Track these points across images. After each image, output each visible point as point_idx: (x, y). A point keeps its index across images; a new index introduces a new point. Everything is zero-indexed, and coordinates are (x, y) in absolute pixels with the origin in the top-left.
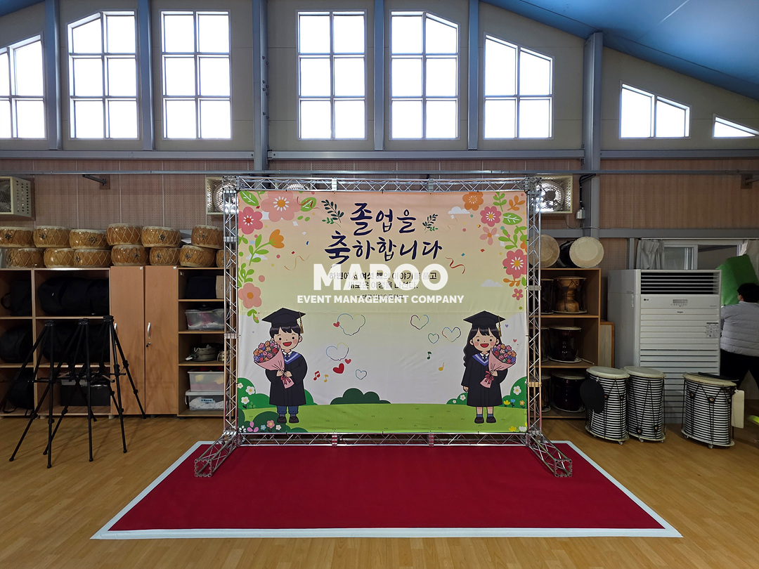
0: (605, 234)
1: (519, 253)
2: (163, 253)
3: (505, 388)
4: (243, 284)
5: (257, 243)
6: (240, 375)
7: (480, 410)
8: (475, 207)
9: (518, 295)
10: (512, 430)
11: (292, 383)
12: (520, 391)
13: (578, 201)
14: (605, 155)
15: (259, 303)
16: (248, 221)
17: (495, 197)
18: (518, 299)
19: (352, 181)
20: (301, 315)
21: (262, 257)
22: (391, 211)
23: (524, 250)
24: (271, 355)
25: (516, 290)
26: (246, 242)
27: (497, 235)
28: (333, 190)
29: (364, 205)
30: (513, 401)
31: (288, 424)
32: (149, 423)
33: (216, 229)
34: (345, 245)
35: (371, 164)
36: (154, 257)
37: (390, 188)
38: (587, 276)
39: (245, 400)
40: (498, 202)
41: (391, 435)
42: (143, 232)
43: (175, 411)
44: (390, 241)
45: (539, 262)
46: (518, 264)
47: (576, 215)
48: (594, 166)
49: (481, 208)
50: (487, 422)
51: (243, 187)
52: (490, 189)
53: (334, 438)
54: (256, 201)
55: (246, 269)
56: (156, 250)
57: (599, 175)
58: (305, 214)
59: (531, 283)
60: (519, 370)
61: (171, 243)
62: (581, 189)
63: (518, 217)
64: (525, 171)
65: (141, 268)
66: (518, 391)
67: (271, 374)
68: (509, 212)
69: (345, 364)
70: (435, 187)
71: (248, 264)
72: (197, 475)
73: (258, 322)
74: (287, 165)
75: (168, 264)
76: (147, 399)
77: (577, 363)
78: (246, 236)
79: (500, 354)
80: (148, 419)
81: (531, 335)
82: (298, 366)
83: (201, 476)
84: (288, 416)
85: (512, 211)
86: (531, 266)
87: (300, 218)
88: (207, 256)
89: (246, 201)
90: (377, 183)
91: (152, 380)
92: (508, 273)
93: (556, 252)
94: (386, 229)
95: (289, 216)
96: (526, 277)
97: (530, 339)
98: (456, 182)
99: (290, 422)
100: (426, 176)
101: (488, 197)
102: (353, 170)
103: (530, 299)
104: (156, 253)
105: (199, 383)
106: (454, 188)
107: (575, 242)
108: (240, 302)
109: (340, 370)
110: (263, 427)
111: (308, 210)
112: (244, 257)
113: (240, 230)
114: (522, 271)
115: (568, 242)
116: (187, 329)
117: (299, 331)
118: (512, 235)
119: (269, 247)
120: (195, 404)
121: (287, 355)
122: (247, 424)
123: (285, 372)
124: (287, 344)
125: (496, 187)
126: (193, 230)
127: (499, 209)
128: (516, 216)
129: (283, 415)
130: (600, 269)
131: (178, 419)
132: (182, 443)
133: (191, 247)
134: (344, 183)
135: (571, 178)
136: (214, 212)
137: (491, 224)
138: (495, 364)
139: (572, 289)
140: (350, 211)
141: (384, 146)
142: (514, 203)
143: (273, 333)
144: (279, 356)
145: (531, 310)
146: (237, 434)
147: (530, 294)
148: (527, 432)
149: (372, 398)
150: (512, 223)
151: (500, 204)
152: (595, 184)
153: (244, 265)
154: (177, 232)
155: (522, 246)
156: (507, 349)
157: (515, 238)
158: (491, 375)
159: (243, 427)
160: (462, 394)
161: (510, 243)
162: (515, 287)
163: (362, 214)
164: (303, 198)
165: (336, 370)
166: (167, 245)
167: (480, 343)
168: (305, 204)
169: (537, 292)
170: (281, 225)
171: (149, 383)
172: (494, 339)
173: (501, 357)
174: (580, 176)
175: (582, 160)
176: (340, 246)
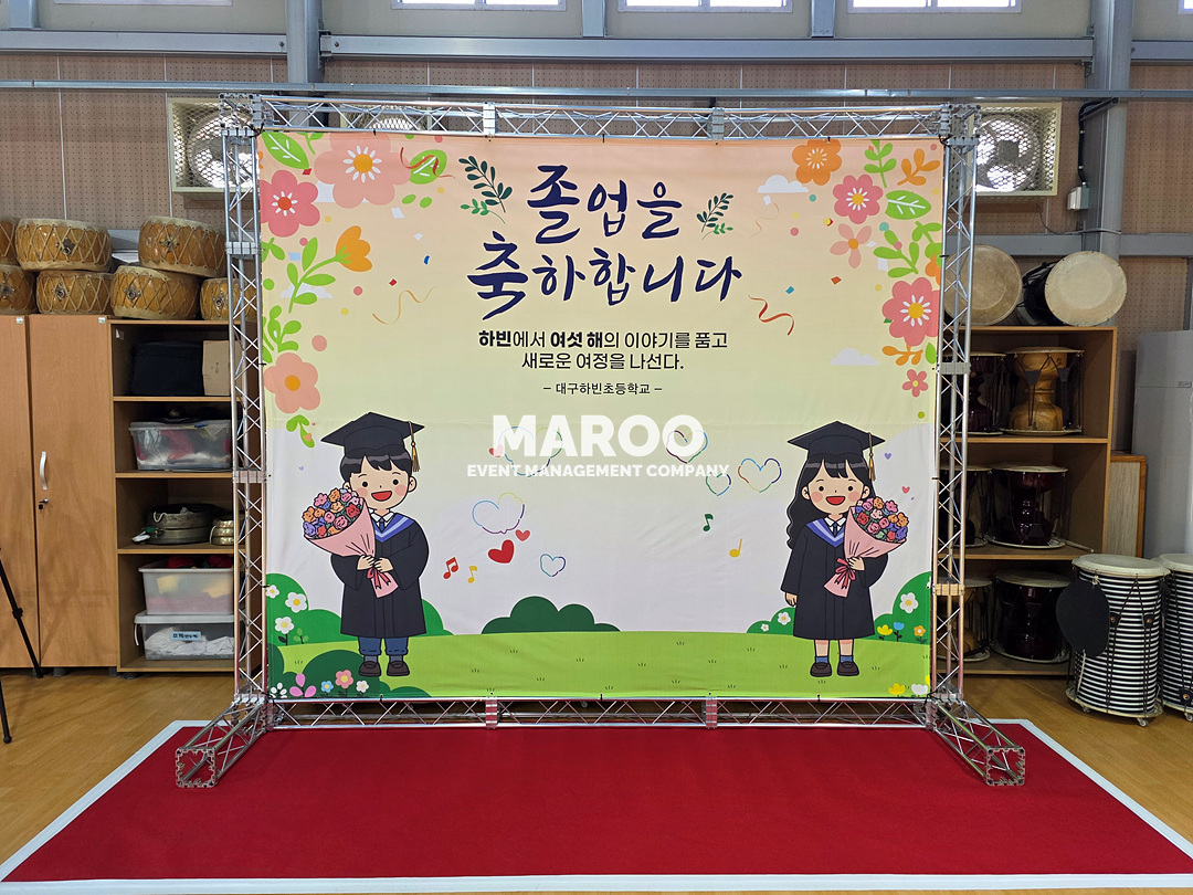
0: (1135, 246)
1: (921, 286)
2: (70, 285)
3: (882, 598)
4: (275, 355)
5: (307, 259)
6: (271, 566)
7: (822, 648)
8: (821, 177)
9: (916, 383)
10: (895, 692)
11: (393, 586)
12: (915, 605)
13: (1074, 167)
14: (1144, 52)
15: (313, 400)
16: (285, 204)
17: (869, 154)
18: (916, 394)
19: (530, 111)
20: (413, 428)
21: (318, 291)
22: (623, 186)
23: (933, 280)
24: (343, 521)
25: (911, 374)
26: (280, 254)
27: (872, 244)
28: (486, 132)
29: (561, 170)
30: (899, 627)
31: (384, 678)
32: (49, 687)
33: (200, 228)
34: (516, 267)
35: (574, 73)
36: (46, 292)
37: (622, 128)
38: (1083, 345)
39: (283, 625)
40: (876, 163)
41: (620, 703)
42: (19, 233)
43: (112, 658)
44: (621, 258)
45: (969, 308)
46: (920, 312)
47: (1066, 201)
48: (1115, 79)
49: (836, 179)
50: (839, 673)
51: (270, 123)
52: (858, 132)
53: (491, 710)
54: (304, 159)
55: (283, 320)
56: (52, 277)
57: (1126, 101)
58: (421, 191)
59: (947, 358)
60: (914, 557)
61: (90, 259)
62: (1082, 136)
63: (922, 201)
64: (948, 91)
65: (20, 320)
66: (910, 604)
67: (344, 566)
68: (900, 188)
69: (516, 541)
70: (728, 126)
71: (285, 309)
72: (182, 783)
73: (311, 444)
74: (369, 70)
75: (82, 310)
76: (45, 633)
77: (1052, 551)
78: (279, 241)
79: (871, 521)
80: (46, 678)
81: (943, 477)
82: (408, 547)
83: (190, 785)
84: (384, 660)
85: (908, 187)
86: (948, 319)
87: (409, 200)
88: (179, 294)
89: (278, 155)
90: (592, 117)
91: (55, 588)
92: (895, 332)
93: (1012, 289)
94: (612, 228)
95: (382, 195)
96: (934, 342)
97: (941, 487)
98: (779, 115)
99: (389, 673)
100: (708, 102)
101: (853, 153)
102: (529, 86)
103: (943, 396)
104: (53, 285)
105: (167, 595)
106: (774, 131)
107: (1060, 265)
108: (268, 398)
109: (503, 554)
110: (327, 686)
111: (424, 181)
112: (277, 292)
113: (265, 226)
114: (927, 329)
115: (1044, 266)
116: (135, 467)
117: (409, 465)
118: (906, 242)
119: (336, 269)
120: (159, 644)
121: (382, 521)
122: (289, 680)
123: (377, 559)
124: (382, 496)
125: (873, 128)
126: (143, 229)
127: (877, 181)
128: (917, 197)
129: (374, 659)
130: (1115, 329)
131: (118, 679)
132: (136, 725)
133: (139, 270)
134: (511, 115)
135: (1057, 109)
136: (191, 185)
137: (858, 217)
138: (859, 544)
139: (1047, 377)
140: (526, 183)
141: (606, 25)
142: (914, 168)
143: (348, 470)
144: (363, 526)
145: (945, 419)
146: (266, 702)
147: (944, 384)
148: (930, 695)
149: (577, 618)
150: (906, 216)
151: (882, 170)
152: (1114, 125)
153: (276, 311)
154: (101, 234)
155: (930, 269)
156: (889, 508)
157: (914, 250)
158: (849, 568)
159: (280, 686)
160: (782, 611)
161: (900, 263)
162: (909, 365)
163: (555, 192)
164: (414, 150)
165: (494, 555)
166: (80, 265)
167: (826, 494)
168: (416, 166)
169: (960, 378)
170: (365, 216)
171: (49, 594)
172: (858, 485)
173: (873, 527)
174: (1083, 103)
175: (1088, 65)
176: (503, 268)
